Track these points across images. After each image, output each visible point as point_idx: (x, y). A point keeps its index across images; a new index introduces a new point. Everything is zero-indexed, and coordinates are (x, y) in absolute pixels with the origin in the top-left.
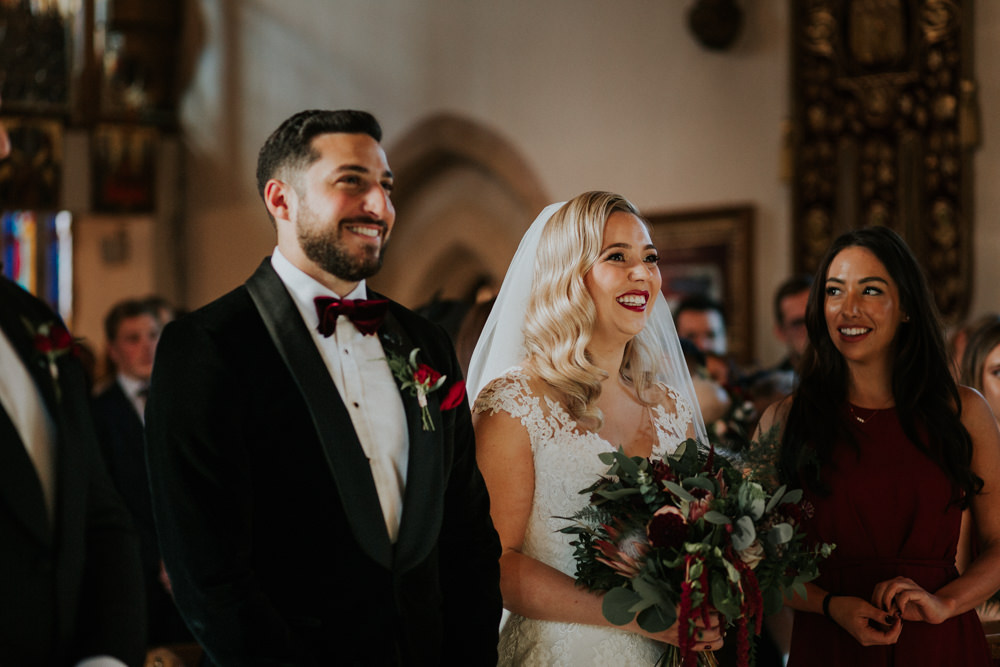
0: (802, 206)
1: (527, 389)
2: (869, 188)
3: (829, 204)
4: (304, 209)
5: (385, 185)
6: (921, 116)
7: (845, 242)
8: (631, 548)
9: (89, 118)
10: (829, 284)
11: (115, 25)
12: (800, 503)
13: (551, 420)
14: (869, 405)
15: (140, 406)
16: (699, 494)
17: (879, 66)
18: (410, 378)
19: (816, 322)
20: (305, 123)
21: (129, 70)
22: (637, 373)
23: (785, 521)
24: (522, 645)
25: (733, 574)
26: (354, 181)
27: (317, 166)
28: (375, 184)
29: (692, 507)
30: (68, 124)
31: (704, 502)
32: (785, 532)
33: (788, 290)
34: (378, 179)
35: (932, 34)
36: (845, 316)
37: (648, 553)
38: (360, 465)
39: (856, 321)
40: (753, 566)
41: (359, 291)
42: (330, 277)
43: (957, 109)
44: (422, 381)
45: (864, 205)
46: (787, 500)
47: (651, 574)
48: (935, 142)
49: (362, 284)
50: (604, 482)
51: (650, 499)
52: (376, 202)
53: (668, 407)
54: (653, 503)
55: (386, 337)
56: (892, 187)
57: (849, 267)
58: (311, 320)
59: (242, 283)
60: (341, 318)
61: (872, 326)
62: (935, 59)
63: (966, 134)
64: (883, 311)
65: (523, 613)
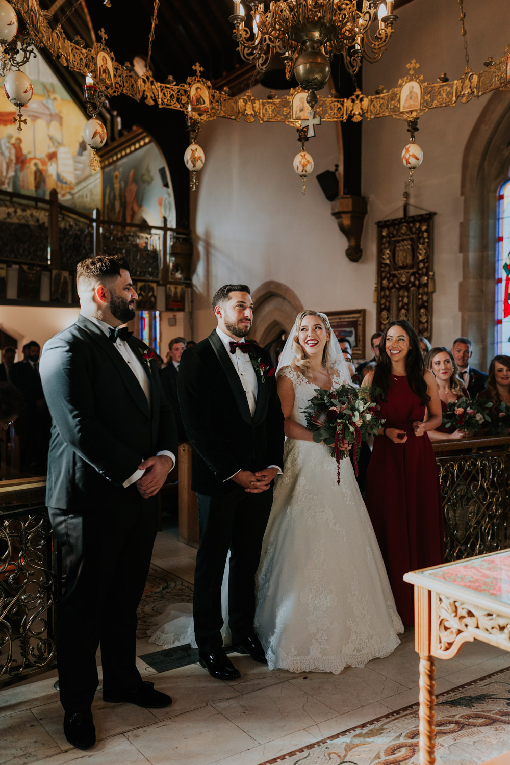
0: (380, 310)
1: (293, 369)
2: (401, 304)
3: (388, 309)
4: (226, 315)
5: (251, 307)
6: (417, 282)
7: (393, 324)
8: (322, 419)
9: (165, 282)
10: (387, 337)
11: (172, 254)
12: (376, 406)
13: (300, 379)
14: (399, 375)
15: (178, 369)
16: (344, 403)
17: (403, 267)
18: (258, 367)
19: (382, 348)
20: (227, 288)
21: (177, 267)
22: (328, 365)
23: (370, 413)
24: (290, 448)
25: (352, 429)
26: (242, 306)
27: (230, 301)
28: (248, 307)
29: (341, 407)
30: (158, 284)
31: (344, 406)
32: (369, 417)
33: (374, 337)
34: (249, 306)
35: (421, 257)
36: (393, 347)
37: (326, 421)
38: (243, 393)
39: (396, 349)
40: (359, 426)
41: (243, 340)
42: (234, 336)
43: (428, 280)
44: (262, 368)
45: (399, 310)
46: (370, 406)
47: (327, 428)
48: (421, 291)
49: (244, 338)
50: (315, 398)
51: (328, 404)
52: (248, 313)
53: (337, 375)
54: (329, 406)
55: (251, 354)
56: (407, 304)
57: (394, 332)
58: (228, 349)
59: (207, 337)
60: (237, 348)
61: (401, 350)
62: (422, 265)
63: (430, 288)
64: (405, 346)
65: (290, 437)
